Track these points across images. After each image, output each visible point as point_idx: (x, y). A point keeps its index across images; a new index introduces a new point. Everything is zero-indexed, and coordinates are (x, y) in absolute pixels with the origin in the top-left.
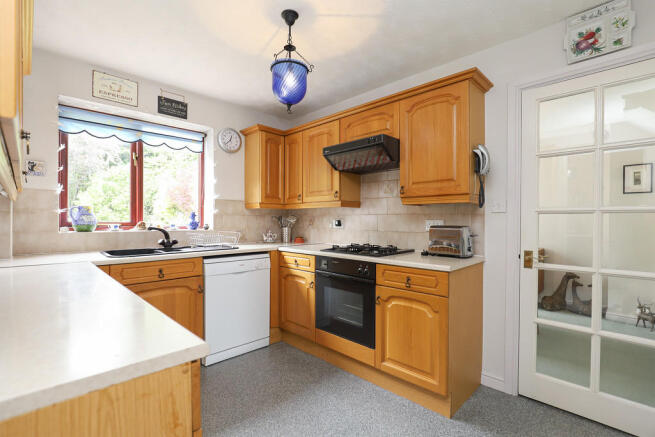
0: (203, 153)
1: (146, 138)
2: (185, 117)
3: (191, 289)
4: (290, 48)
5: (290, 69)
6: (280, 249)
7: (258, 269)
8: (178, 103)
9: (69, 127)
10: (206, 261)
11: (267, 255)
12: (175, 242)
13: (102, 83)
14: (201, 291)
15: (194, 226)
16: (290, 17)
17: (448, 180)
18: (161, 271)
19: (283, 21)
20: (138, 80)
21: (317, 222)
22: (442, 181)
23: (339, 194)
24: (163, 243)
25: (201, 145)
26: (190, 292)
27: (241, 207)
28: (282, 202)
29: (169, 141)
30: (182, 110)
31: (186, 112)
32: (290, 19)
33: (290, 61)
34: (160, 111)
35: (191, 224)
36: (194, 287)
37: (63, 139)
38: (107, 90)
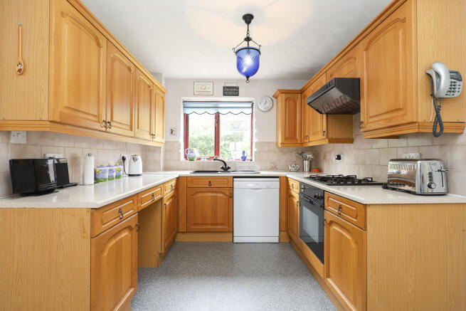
0: (252, 114)
1: (220, 111)
2: (238, 95)
3: (225, 194)
4: (248, 39)
5: (249, 53)
6: (287, 176)
7: (269, 188)
8: (233, 88)
9: (188, 111)
10: (235, 179)
11: (278, 179)
12: (229, 168)
13: (197, 87)
14: (231, 196)
15: (244, 158)
16: (248, 18)
17: (397, 110)
18: (210, 182)
19: (244, 22)
20: (212, 81)
21: (328, 157)
22: (392, 111)
23: (327, 133)
24: (222, 168)
25: (250, 110)
26: (225, 197)
27: (273, 146)
28: (299, 142)
29: (232, 110)
30: (236, 91)
31: (238, 92)
32: (248, 20)
33: (248, 48)
34: (224, 95)
35: (242, 158)
36: (228, 194)
37: (186, 117)
38: (200, 90)
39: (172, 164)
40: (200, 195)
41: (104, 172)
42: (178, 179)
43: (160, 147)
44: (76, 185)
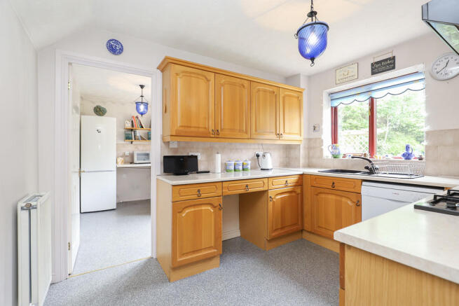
2: (394, 68)
3: (352, 201)
8: (386, 60)
10: (364, 183)
13: (339, 74)
14: (359, 205)
15: (407, 156)
18: (333, 183)
24: (367, 168)
26: (351, 204)
29: (391, 90)
30: (390, 64)
31: (394, 63)
34: (373, 73)
35: (404, 155)
36: (355, 201)
37: (335, 111)
38: (342, 77)
39: (314, 161)
40: (323, 196)
41: (230, 165)
42: (302, 175)
43: (299, 145)
44: (208, 172)
